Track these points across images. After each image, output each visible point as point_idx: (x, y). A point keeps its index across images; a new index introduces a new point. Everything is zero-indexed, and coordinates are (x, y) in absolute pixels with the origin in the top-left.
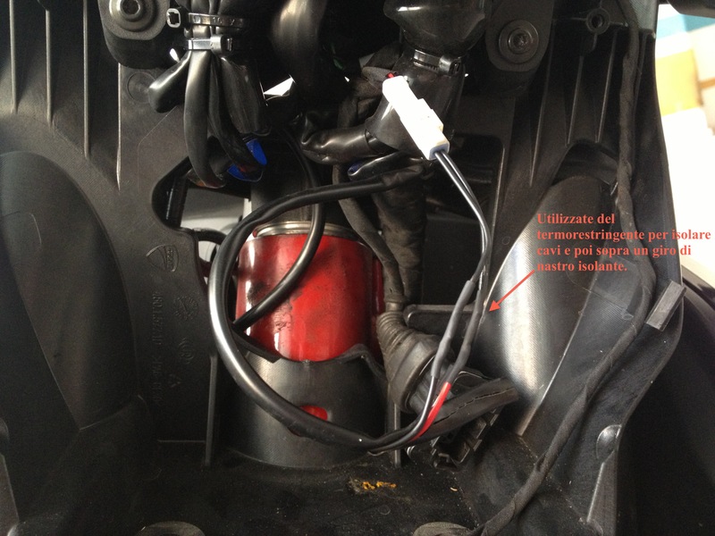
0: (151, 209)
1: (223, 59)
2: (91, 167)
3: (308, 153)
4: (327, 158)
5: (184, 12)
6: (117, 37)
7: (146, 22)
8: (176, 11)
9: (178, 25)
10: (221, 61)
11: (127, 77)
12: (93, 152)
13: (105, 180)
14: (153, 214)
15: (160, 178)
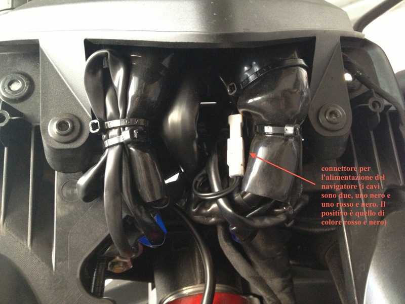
0: (79, 282)
1: (132, 149)
2: (32, 255)
3: (198, 218)
4: (213, 219)
5: (102, 122)
6: (54, 149)
7: (75, 134)
8: (96, 121)
9: (98, 130)
10: (130, 151)
11: (61, 184)
12: (34, 244)
13: (43, 264)
14: (81, 286)
15: (85, 256)
